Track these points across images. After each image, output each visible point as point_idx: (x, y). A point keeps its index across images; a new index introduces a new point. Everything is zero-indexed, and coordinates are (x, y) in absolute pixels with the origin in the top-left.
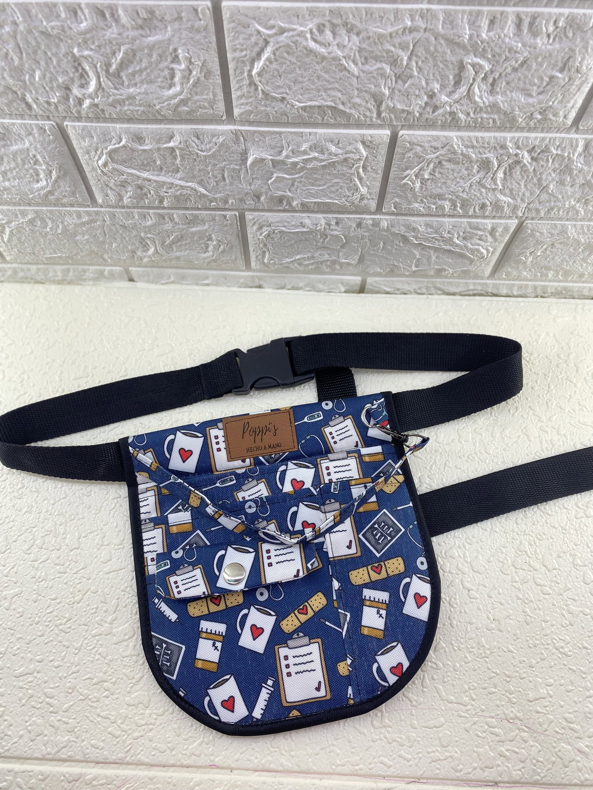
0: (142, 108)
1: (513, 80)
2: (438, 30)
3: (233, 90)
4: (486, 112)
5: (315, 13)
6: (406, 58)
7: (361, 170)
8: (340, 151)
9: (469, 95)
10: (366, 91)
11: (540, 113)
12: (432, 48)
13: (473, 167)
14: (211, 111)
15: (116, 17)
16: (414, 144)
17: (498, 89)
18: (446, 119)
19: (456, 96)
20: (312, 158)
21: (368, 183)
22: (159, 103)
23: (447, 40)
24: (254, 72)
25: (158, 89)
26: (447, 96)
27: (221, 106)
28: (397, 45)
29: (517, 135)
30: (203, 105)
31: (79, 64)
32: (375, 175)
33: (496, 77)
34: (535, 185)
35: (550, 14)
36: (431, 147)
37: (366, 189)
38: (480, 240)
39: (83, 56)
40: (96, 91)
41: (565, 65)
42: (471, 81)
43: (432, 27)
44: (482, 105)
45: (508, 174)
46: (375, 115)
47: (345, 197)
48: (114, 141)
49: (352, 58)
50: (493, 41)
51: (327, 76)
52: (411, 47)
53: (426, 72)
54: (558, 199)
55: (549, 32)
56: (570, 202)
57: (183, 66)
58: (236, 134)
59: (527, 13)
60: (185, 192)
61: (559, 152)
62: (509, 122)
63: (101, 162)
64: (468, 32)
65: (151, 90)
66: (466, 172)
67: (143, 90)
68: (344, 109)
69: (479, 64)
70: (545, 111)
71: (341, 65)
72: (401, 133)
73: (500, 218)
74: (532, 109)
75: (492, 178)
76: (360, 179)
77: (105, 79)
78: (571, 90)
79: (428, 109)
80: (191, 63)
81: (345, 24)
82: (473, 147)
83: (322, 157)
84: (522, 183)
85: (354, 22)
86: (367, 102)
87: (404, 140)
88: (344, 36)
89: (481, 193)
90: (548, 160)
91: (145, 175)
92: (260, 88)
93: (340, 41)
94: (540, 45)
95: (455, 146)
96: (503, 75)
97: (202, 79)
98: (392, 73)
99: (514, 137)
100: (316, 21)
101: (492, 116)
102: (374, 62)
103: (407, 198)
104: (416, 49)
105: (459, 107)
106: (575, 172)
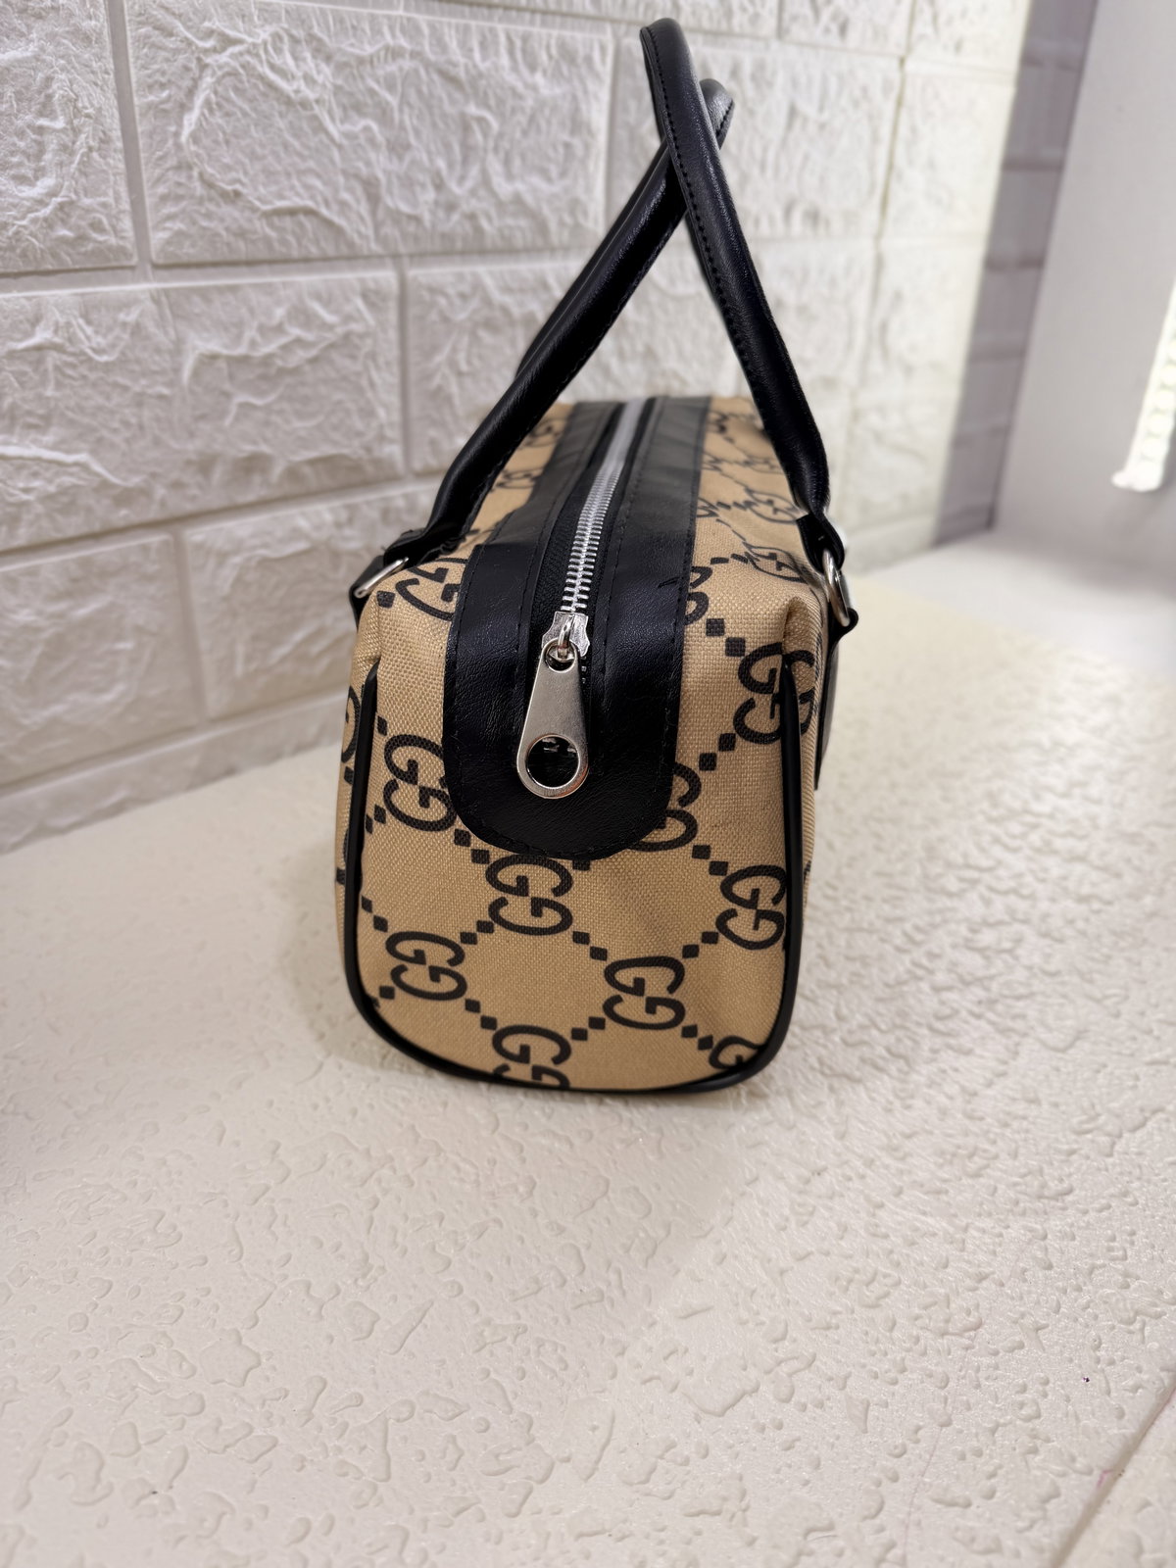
10: (357, 176)
12: (425, 89)
14: (113, 241)
22: (15, 218)
24: (184, 138)
25: (11, 187)
28: (382, 80)
30: (100, 222)
46: (370, 232)
49: (327, 104)
51: (296, 144)
57: (60, 124)
60: (67, 480)
71: (315, 118)
80: (77, 112)
85: (320, 35)
100: (270, 29)
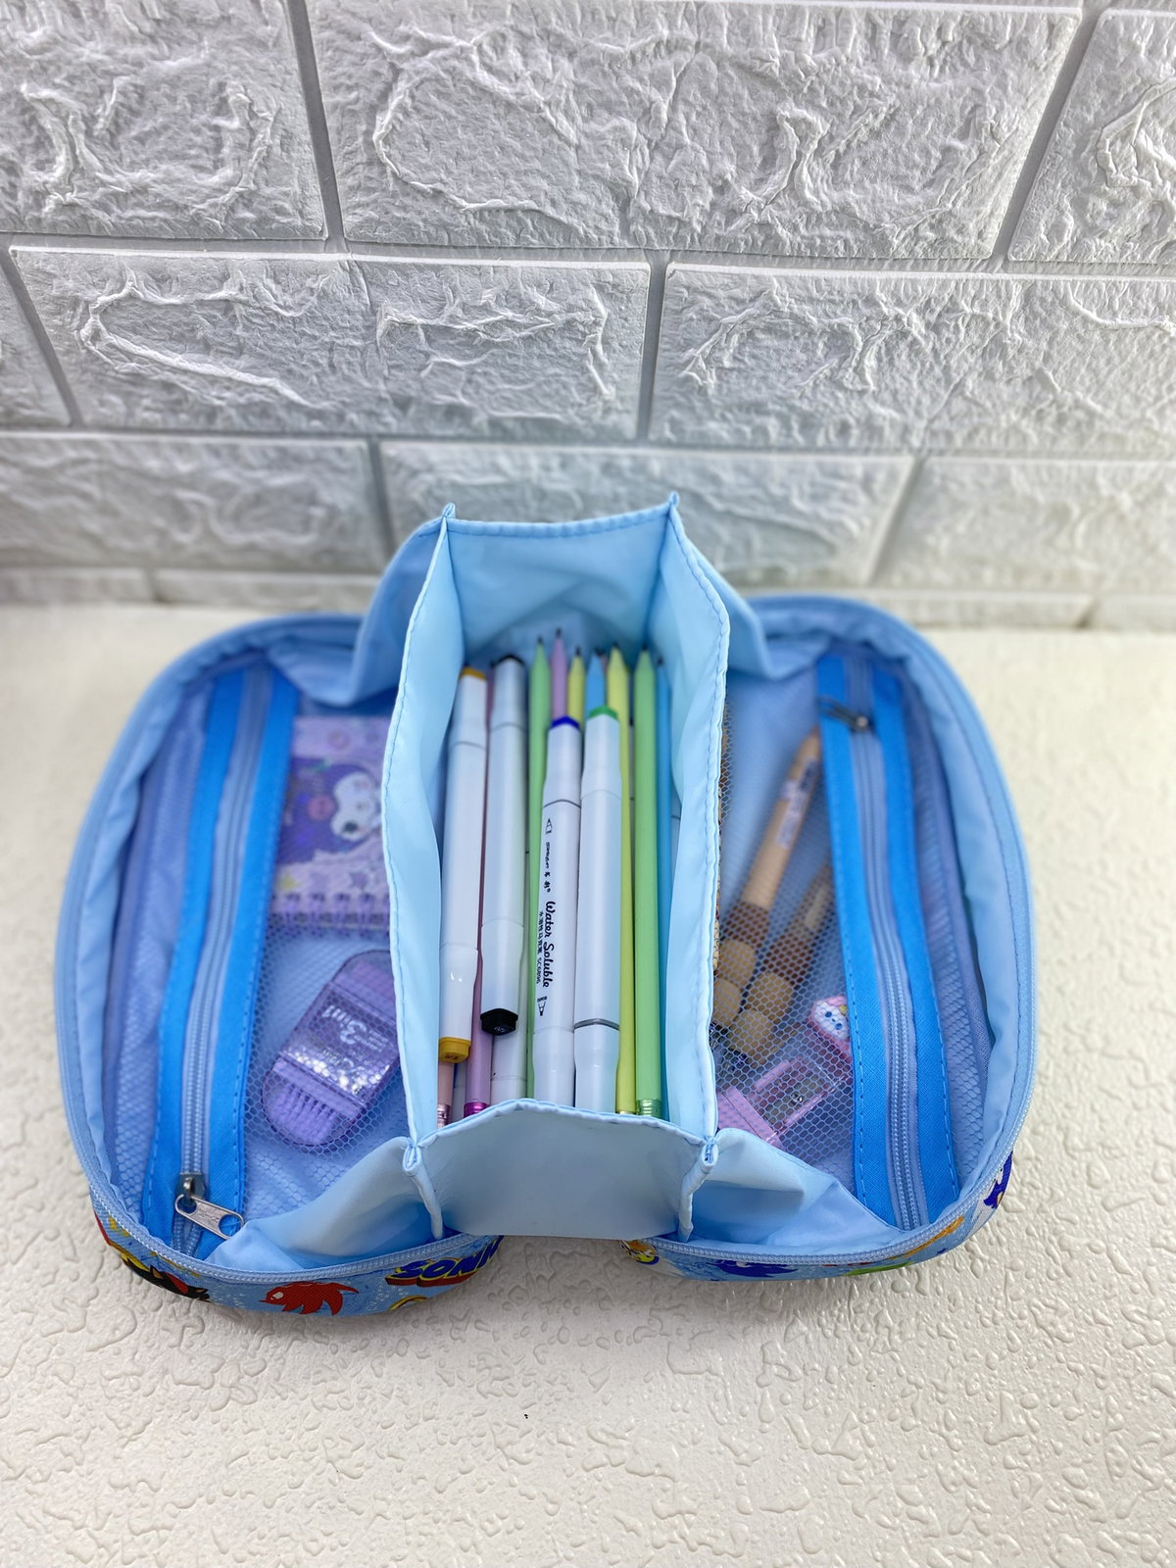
0: (161, 214)
1: (874, 154)
2: (721, 46)
3: (337, 175)
4: (830, 225)
5: (485, 12)
6: (665, 107)
7: (599, 348)
8: (555, 306)
9: (793, 188)
11: (932, 227)
13: (815, 345)
15: (101, 16)
16: (696, 290)
17: (848, 176)
18: (754, 240)
19: (768, 189)
20: (500, 321)
21: (615, 376)
23: (740, 67)
26: (751, 189)
27: (317, 210)
29: (894, 275)
31: (33, 119)
32: (627, 360)
33: (841, 150)
34: (938, 380)
35: (928, 15)
36: (731, 298)
37: (613, 389)
38: (845, 499)
39: (39, 100)
40: (68, 178)
41: (968, 122)
42: (794, 157)
43: (708, 40)
44: (820, 208)
45: (885, 359)
47: (573, 405)
48: (109, 286)
50: (827, 71)
52: (674, 84)
53: (706, 137)
54: (986, 411)
55: (930, 52)
56: (1008, 416)
58: (350, 269)
59: (886, 11)
61: (977, 310)
62: (874, 248)
63: (85, 332)
64: (777, 51)
65: (178, 174)
66: (803, 357)
67: (160, 176)
68: (556, 216)
69: (804, 120)
70: (940, 221)
72: (671, 267)
73: (879, 452)
74: (915, 217)
75: (855, 370)
76: (600, 366)
77: (85, 151)
78: (985, 177)
79: (718, 216)
81: (546, 34)
82: (811, 300)
83: (521, 319)
84: (914, 378)
86: (600, 201)
87: (678, 283)
88: (543, 59)
89: (836, 399)
90: (957, 327)
91: (176, 360)
92: (389, 170)
93: (536, 69)
94: (916, 81)
95: (777, 299)
96: (854, 144)
97: (277, 150)
98: (642, 138)
99: (888, 281)
101: (842, 233)
102: (606, 115)
103: (692, 409)
104: (684, 87)
105: (776, 213)
106: (1011, 352)
